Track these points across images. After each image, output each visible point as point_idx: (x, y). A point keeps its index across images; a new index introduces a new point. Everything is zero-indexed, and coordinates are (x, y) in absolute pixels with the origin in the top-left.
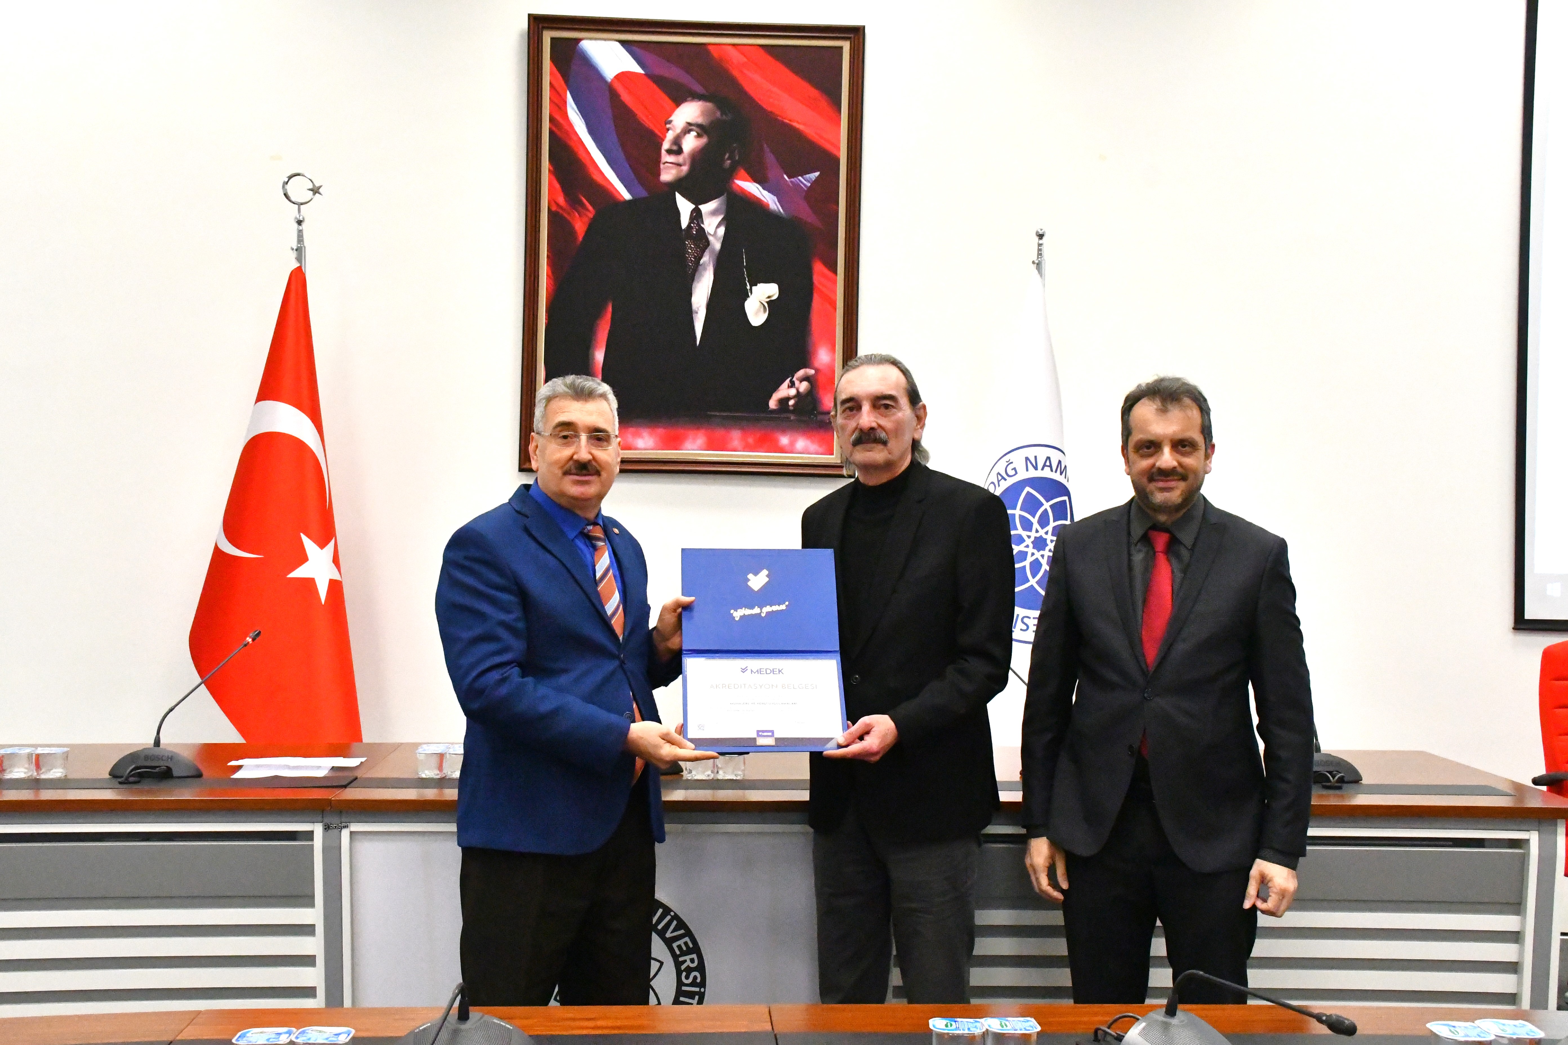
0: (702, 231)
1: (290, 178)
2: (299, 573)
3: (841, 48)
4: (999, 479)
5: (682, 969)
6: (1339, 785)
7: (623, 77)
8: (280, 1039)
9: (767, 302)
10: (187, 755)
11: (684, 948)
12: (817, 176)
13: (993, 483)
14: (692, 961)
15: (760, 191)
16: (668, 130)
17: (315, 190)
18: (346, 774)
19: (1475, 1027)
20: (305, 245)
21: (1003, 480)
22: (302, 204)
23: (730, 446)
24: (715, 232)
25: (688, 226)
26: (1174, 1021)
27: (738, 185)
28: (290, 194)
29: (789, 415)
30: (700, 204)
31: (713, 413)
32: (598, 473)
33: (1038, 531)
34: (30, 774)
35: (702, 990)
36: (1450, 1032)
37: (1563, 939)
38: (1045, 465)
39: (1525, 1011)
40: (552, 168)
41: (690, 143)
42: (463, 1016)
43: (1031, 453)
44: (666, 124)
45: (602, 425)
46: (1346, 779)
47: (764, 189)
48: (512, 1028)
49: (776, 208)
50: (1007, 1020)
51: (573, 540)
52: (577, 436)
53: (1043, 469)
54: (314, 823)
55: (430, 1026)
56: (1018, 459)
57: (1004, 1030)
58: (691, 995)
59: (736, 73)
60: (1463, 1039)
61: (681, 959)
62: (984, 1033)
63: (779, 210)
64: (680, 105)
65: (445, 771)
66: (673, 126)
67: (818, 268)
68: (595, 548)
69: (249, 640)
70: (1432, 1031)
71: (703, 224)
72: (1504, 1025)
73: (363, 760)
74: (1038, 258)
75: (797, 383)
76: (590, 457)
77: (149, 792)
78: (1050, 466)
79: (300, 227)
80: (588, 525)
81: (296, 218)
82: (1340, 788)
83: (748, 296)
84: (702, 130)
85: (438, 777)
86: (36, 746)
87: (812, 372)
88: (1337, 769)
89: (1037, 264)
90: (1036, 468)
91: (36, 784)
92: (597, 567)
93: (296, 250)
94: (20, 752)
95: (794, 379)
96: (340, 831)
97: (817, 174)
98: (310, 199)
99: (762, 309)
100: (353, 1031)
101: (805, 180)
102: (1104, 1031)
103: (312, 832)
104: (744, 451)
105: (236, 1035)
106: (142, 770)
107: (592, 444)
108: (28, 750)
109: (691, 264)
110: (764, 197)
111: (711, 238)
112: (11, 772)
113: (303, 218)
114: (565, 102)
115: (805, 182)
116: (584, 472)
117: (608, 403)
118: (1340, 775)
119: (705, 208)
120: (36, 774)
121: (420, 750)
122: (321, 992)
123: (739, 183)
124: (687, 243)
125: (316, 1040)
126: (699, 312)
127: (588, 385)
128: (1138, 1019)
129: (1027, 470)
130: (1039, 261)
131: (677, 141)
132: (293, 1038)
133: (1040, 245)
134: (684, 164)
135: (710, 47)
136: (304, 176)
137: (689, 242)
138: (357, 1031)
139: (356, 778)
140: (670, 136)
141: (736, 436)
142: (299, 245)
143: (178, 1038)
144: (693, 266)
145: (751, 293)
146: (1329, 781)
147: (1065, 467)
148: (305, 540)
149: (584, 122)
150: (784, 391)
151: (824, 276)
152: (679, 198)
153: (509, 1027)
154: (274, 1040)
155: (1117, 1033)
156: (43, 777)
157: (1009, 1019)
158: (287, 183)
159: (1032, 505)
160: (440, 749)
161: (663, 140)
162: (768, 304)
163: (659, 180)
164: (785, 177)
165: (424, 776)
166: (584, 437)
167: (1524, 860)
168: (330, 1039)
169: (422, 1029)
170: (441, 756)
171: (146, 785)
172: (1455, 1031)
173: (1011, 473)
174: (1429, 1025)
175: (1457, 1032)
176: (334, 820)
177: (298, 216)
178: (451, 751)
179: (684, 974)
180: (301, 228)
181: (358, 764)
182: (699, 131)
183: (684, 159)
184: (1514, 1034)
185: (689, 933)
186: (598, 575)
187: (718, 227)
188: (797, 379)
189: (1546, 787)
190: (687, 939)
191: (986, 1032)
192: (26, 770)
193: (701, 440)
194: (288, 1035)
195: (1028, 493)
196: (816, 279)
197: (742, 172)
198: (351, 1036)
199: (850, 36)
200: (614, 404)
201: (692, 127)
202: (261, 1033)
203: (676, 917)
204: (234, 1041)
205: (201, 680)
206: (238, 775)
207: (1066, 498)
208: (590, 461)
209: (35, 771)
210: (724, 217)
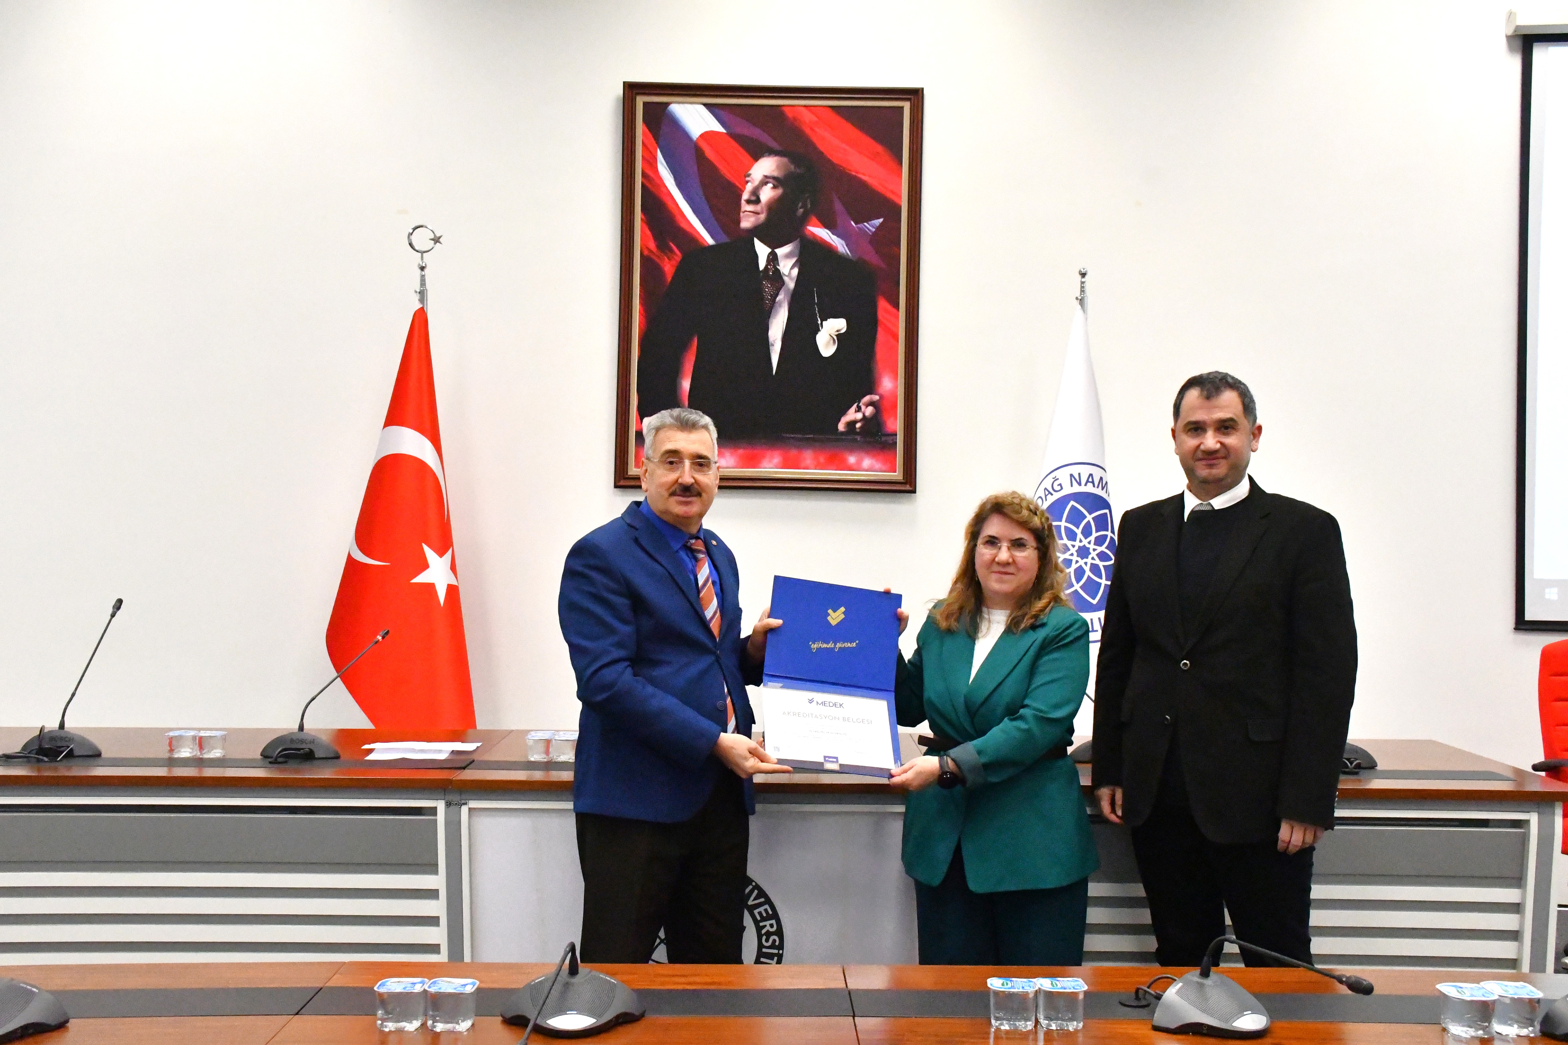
0: (777, 272)
1: (414, 229)
2: (420, 579)
3: (902, 108)
4: (1046, 494)
5: (763, 933)
6: (1356, 770)
7: (707, 136)
8: (415, 988)
9: (836, 335)
10: (325, 738)
11: (765, 915)
12: (881, 222)
13: (1040, 497)
14: (772, 926)
15: (830, 237)
16: (747, 182)
17: (436, 240)
18: (463, 757)
19: (1480, 988)
20: (427, 287)
21: (1049, 495)
22: (425, 252)
23: (802, 465)
24: (790, 273)
25: (765, 267)
26: (1208, 982)
27: (810, 231)
28: (414, 244)
29: (856, 437)
30: (776, 248)
31: (788, 435)
32: (699, 495)
33: (1081, 541)
34: (194, 754)
35: (781, 952)
36: (1457, 993)
37: (1560, 910)
38: (1088, 481)
39: (1526, 974)
40: (643, 217)
41: (767, 194)
42: (573, 970)
43: (1075, 470)
44: (745, 176)
45: (705, 453)
46: (1362, 765)
47: (833, 234)
48: (616, 982)
49: (844, 251)
50: (1058, 981)
51: (677, 551)
52: (681, 461)
53: (1086, 485)
54: (437, 800)
55: (544, 979)
56: (1063, 476)
57: (1054, 989)
58: (770, 956)
59: (808, 131)
60: (1469, 999)
61: (761, 924)
62: (1036, 991)
63: (848, 254)
64: (758, 160)
65: (551, 756)
66: (752, 178)
67: (883, 305)
68: (696, 560)
69: (379, 638)
70: (1441, 992)
71: (779, 266)
72: (1506, 986)
73: (479, 744)
74: (1081, 294)
75: (863, 408)
76: (693, 481)
77: (297, 771)
78: (1093, 482)
79: (423, 272)
80: (692, 539)
81: (419, 265)
82: (1357, 773)
83: (819, 330)
84: (777, 181)
85: (545, 760)
86: (200, 730)
87: (876, 398)
88: (1356, 757)
89: (1080, 300)
90: (1080, 484)
91: (199, 762)
92: (698, 576)
93: (419, 293)
94: (187, 735)
95: (861, 404)
96: (461, 807)
97: (881, 220)
98: (431, 247)
99: (832, 341)
100: (478, 983)
101: (870, 226)
102: (1145, 991)
103: (436, 808)
104: (816, 469)
105: (377, 983)
106: (289, 752)
107: (695, 470)
108: (192, 733)
109: (768, 302)
110: (833, 241)
111: (786, 279)
112: (179, 751)
113: (426, 265)
114: (655, 158)
115: (871, 228)
116: (688, 494)
117: (709, 433)
118: (1358, 761)
119: (781, 252)
120: (199, 753)
121: (529, 736)
122: (444, 949)
123: (811, 229)
124: (764, 283)
125: (446, 989)
126: (775, 345)
127: (692, 418)
128: (1175, 980)
129: (1072, 486)
130: (1082, 297)
131: (755, 192)
132: (426, 987)
133: (1083, 283)
134: (762, 213)
135: (784, 108)
136: (427, 228)
137: (766, 282)
138: (481, 982)
139: (474, 761)
140: (749, 187)
141: (808, 456)
142: (422, 289)
143: (327, 985)
144: (770, 304)
145: (822, 328)
146: (1347, 767)
147: (1107, 482)
148: (426, 548)
149: (672, 176)
150: (852, 415)
151: (887, 311)
152: (757, 242)
153: (614, 981)
154: (410, 988)
155: (1156, 992)
156: (206, 756)
157: (1059, 979)
158: (412, 234)
159: (1076, 517)
160: (546, 736)
161: (743, 192)
162: (837, 337)
163: (739, 226)
164: (853, 223)
165: (532, 759)
166: (687, 463)
167: (1524, 840)
168: (458, 989)
169: (538, 982)
170: (548, 742)
171: (292, 764)
172: (1462, 991)
173: (1057, 488)
174: (1439, 986)
175: (1464, 992)
176: (455, 798)
177: (421, 263)
178: (557, 738)
179: (764, 938)
180: (424, 274)
181: (474, 748)
182: (776, 183)
183: (762, 208)
184: (1515, 994)
185: (768, 901)
186: (700, 583)
187: (792, 268)
188: (863, 404)
189: (1544, 772)
190: (767, 907)
191: (1038, 991)
192: (191, 751)
193: (777, 460)
194: (421, 985)
195: (1073, 507)
196: (881, 315)
197: (814, 220)
198: (476, 987)
199: (909, 97)
200: (715, 435)
201: (769, 180)
202: (398, 982)
203: (757, 887)
204: (375, 988)
205: (337, 674)
206: (370, 757)
207: (1107, 511)
208: (692, 484)
209: (198, 751)
210: (798, 258)
